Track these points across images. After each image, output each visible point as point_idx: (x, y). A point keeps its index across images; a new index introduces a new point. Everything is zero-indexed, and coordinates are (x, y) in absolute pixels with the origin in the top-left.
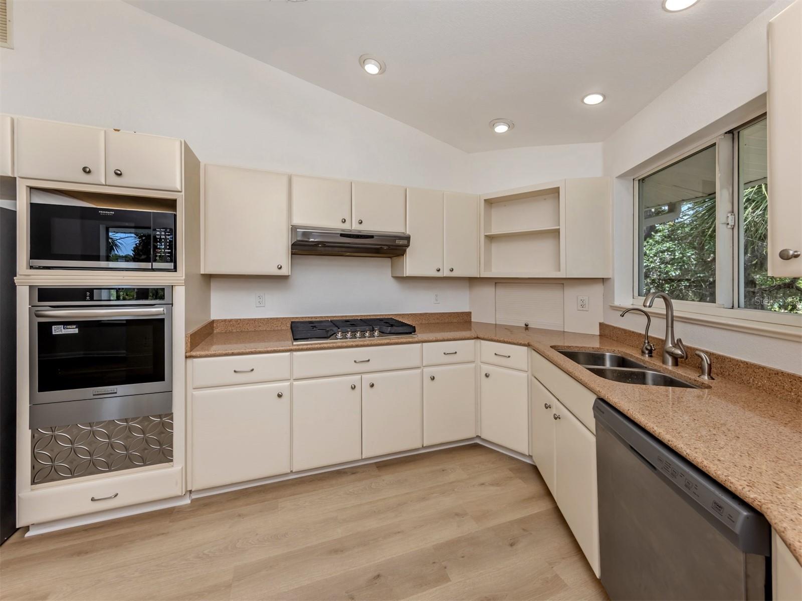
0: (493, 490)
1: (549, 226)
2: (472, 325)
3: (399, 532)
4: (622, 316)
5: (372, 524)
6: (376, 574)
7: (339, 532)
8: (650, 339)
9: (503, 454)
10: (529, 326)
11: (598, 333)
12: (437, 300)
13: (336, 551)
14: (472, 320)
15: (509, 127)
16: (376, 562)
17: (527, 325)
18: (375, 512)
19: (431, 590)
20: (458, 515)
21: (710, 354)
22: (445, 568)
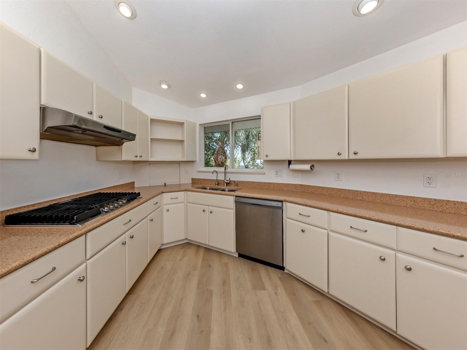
0: (185, 258)
1: (180, 138)
2: (135, 188)
3: (182, 299)
4: (213, 173)
5: (168, 310)
6: (196, 317)
7: (161, 330)
8: (218, 181)
9: (172, 246)
10: (166, 184)
11: (191, 182)
12: (120, 177)
13: (173, 334)
14: (135, 187)
15: (168, 87)
16: (191, 315)
17: (165, 184)
18: (162, 306)
19: (213, 298)
20: (188, 275)
21: (236, 181)
22: (207, 289)
